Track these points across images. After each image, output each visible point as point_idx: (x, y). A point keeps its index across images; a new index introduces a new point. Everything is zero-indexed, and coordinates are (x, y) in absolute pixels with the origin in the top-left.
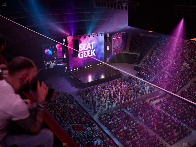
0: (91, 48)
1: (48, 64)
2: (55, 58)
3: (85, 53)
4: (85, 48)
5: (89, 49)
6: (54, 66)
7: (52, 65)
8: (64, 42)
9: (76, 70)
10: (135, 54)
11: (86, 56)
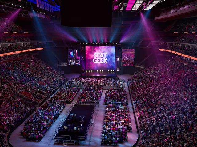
0: (103, 57)
1: (70, 62)
2: (75, 59)
4: (99, 56)
5: (102, 58)
6: (74, 64)
7: (73, 63)
8: (82, 49)
9: (90, 71)
10: (141, 67)
11: (99, 62)
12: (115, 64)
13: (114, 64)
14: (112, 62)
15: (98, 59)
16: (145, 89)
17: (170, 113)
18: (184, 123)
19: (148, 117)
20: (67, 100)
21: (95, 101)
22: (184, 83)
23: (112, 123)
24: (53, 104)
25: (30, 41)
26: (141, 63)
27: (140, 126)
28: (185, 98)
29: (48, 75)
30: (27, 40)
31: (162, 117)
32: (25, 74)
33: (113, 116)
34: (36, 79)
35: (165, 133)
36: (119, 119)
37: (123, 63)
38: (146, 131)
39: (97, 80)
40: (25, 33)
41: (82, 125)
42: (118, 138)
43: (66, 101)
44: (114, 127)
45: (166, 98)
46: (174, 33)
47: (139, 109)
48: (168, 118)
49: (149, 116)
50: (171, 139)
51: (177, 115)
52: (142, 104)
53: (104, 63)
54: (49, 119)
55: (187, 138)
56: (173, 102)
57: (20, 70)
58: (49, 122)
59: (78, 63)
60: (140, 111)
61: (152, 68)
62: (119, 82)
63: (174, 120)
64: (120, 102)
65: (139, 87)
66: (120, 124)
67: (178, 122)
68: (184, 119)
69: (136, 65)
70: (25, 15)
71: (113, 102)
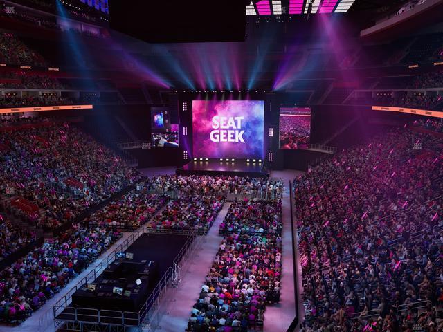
1: (156, 138)
2: (167, 131)
3: (224, 134)
4: (224, 125)
5: (231, 129)
6: (165, 144)
7: (163, 141)
8: (185, 109)
9: (204, 161)
10: (327, 152)
11: (226, 140)
12: (263, 144)
13: (260, 143)
14: (256, 140)
15: (222, 132)
16: (330, 199)
17: (388, 254)
18: (425, 280)
19: (328, 265)
20: (126, 223)
21: (197, 227)
22: (432, 180)
23: (227, 279)
24: (88, 231)
25: (61, 89)
26: (327, 142)
27: (305, 290)
28: (431, 217)
29: (96, 166)
30: (53, 86)
31: (366, 265)
32: (34, 160)
33: (234, 264)
34: (62, 173)
35: (370, 308)
36: (248, 270)
37: (283, 142)
38: (316, 303)
39: (216, 181)
40: (50, 69)
41: (139, 282)
42: (235, 322)
43: (123, 224)
44: (230, 289)
45: (380, 217)
46: (410, 67)
47: (308, 247)
48: (380, 267)
49: (333, 264)
50: (386, 326)
51: (409, 258)
52: (317, 234)
53: (237, 141)
54: (62, 266)
55: (431, 323)
56: (399, 227)
57: (26, 151)
58: (60, 274)
59: (174, 141)
60: (309, 252)
61: (353, 151)
62: (268, 183)
63: (399, 273)
64: (261, 230)
65: (316, 194)
66: (248, 283)
67: (409, 279)
68: (426, 269)
69: (314, 147)
70: (48, 23)
71: (243, 229)
